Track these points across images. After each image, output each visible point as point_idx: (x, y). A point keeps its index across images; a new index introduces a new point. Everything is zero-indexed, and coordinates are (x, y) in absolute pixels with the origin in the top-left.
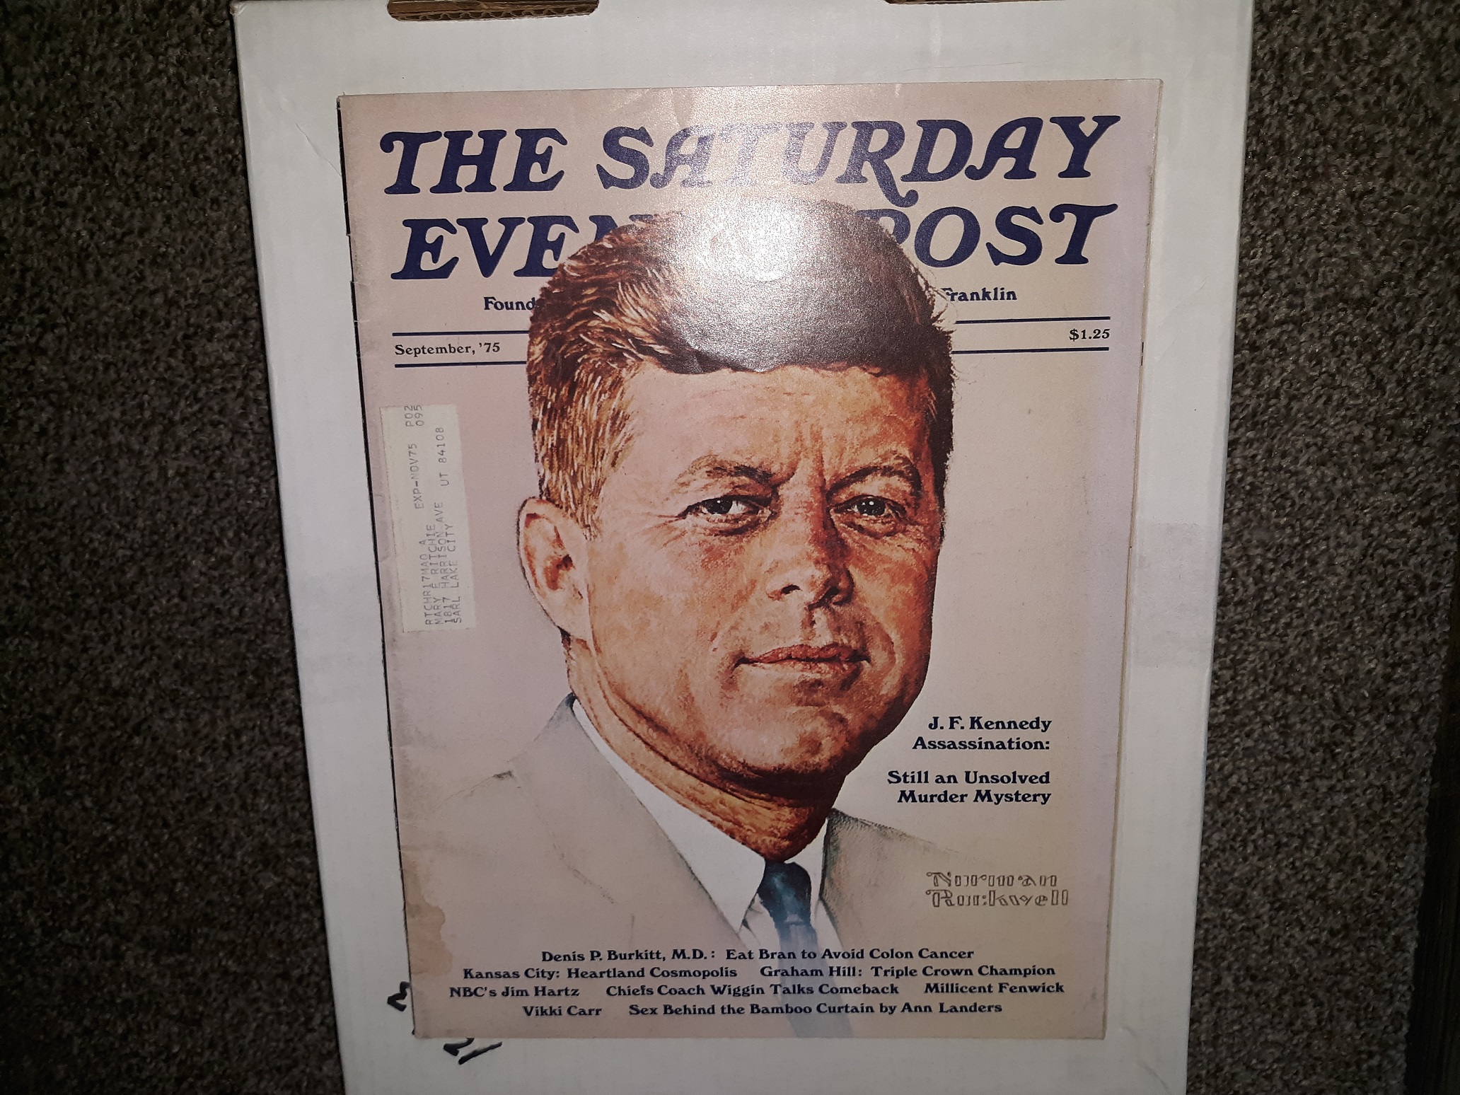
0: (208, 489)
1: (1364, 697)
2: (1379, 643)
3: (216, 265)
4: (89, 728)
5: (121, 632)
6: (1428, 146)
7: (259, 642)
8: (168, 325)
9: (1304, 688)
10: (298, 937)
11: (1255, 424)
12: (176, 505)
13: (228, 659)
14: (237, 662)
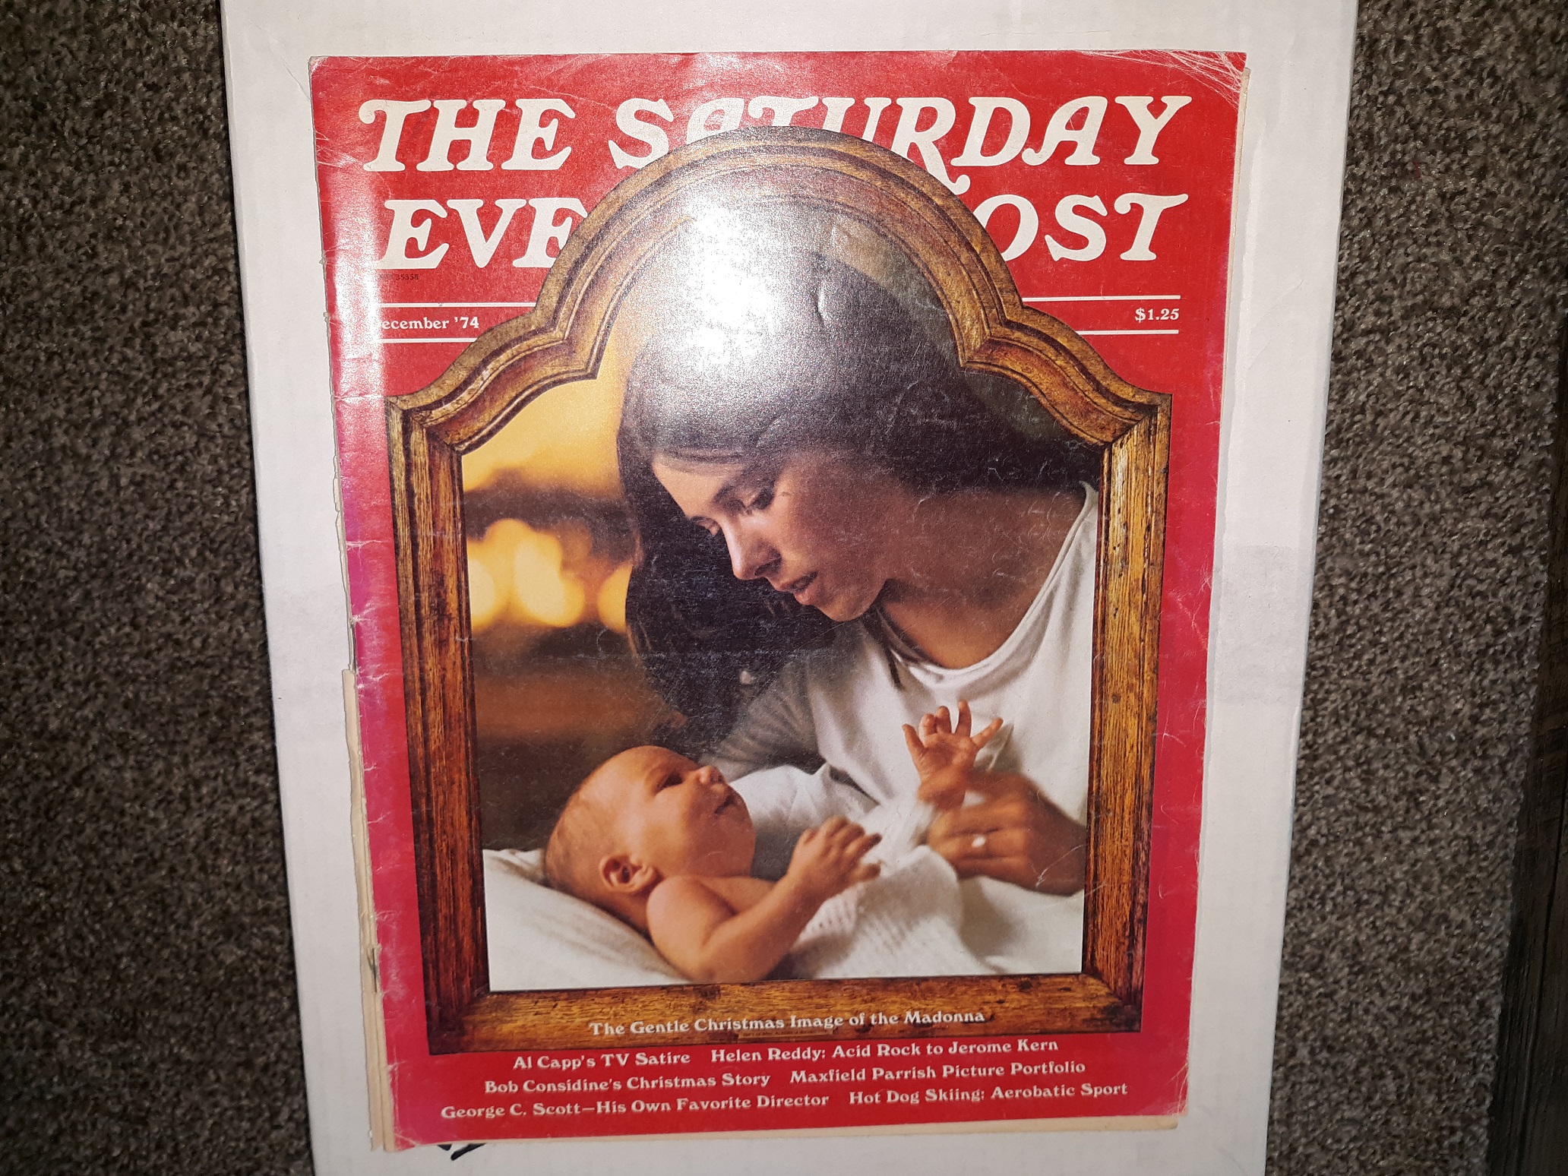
0: (167, 501)
1: (1450, 741)
2: (1466, 682)
3: (181, 240)
4: (21, 779)
5: (61, 666)
7: (224, 677)
8: (124, 310)
9: (1388, 730)
10: (263, 1019)
11: (1340, 441)
12: (130, 519)
13: (188, 698)
14: (199, 701)
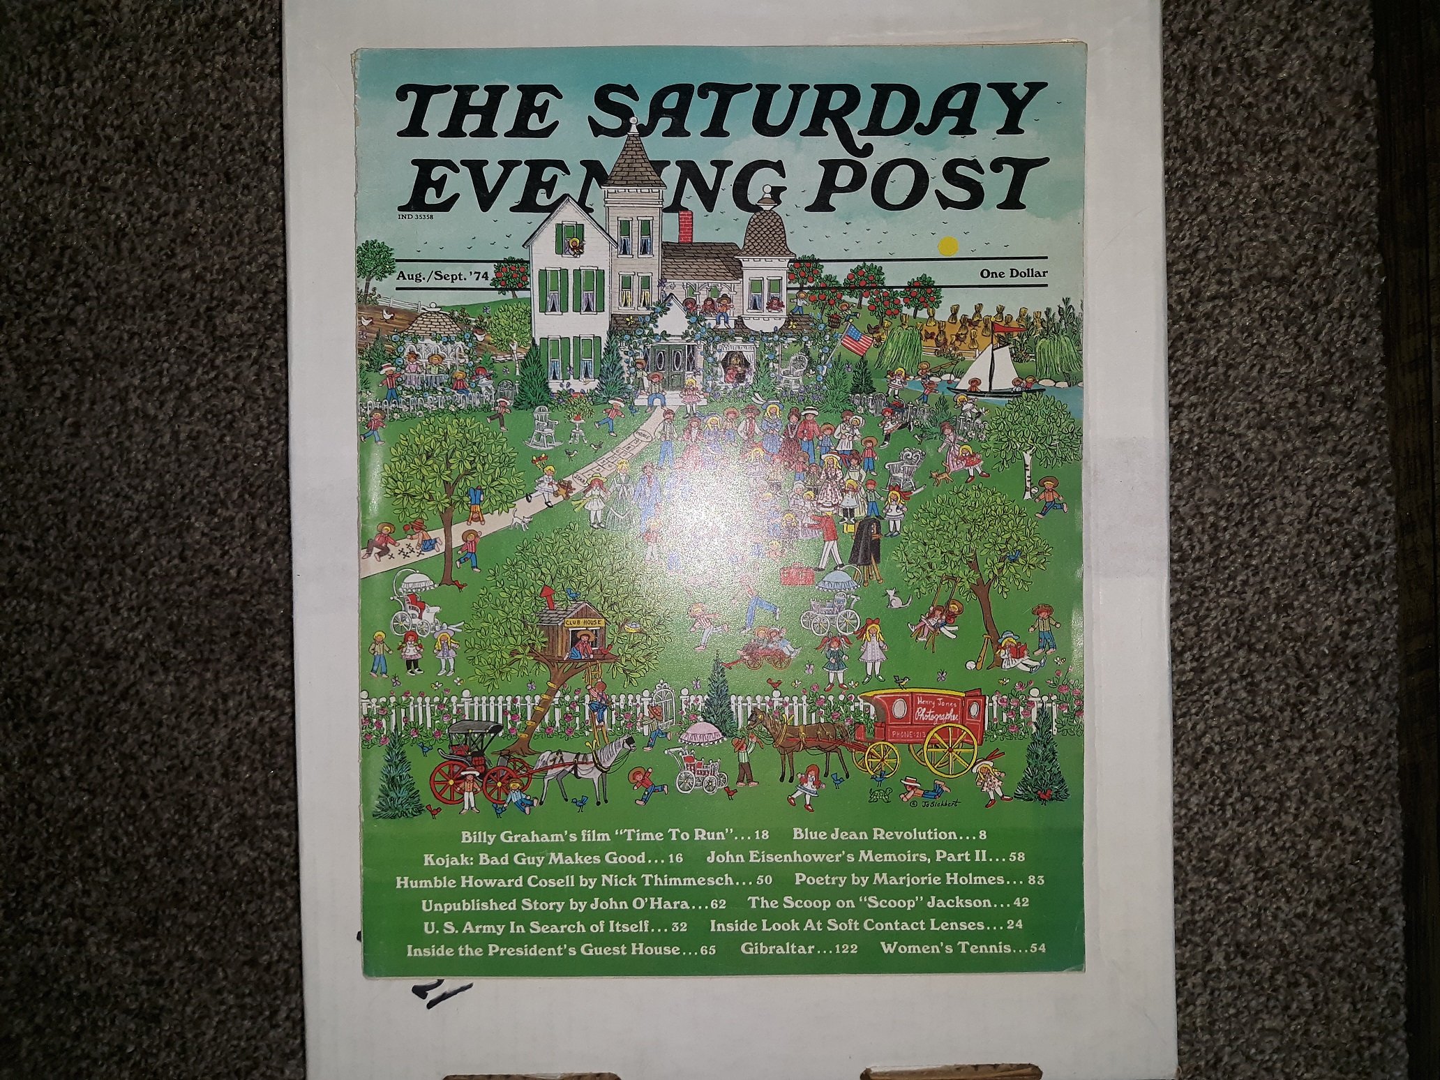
0: (216, 452)
1: (1324, 655)
2: (1333, 600)
4: (77, 693)
5: (119, 593)
6: (1326, 145)
7: (254, 602)
8: (192, 298)
9: (1266, 646)
11: (1197, 390)
12: (185, 468)
13: (223, 621)
14: (231, 623)
